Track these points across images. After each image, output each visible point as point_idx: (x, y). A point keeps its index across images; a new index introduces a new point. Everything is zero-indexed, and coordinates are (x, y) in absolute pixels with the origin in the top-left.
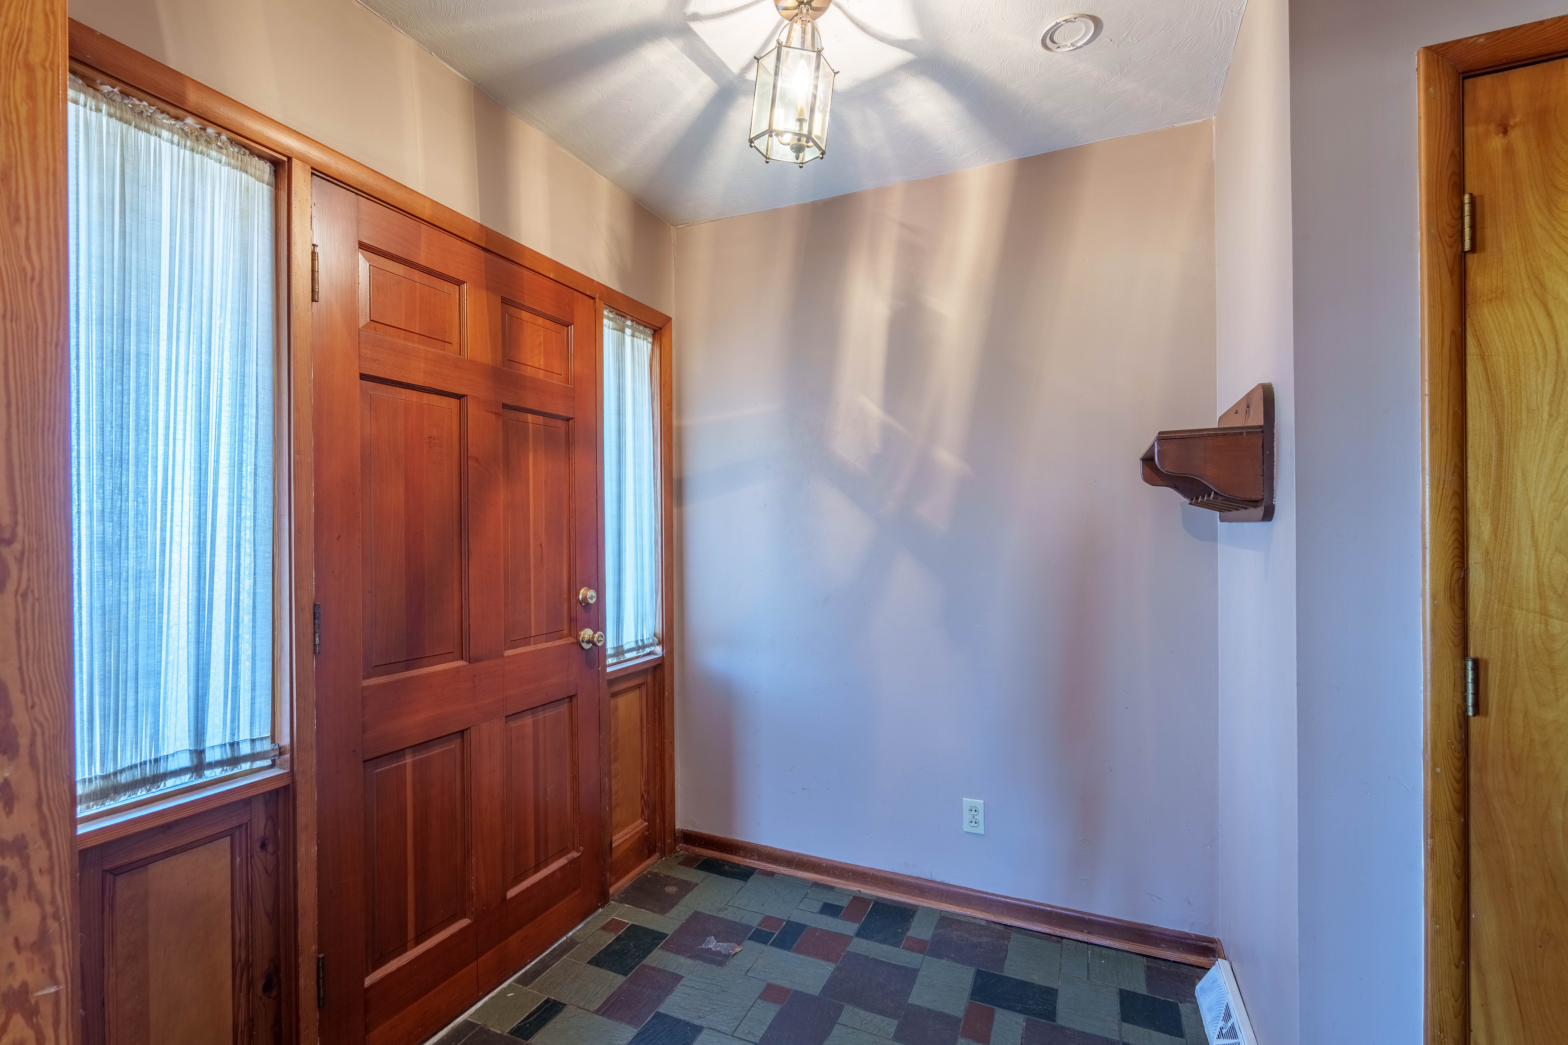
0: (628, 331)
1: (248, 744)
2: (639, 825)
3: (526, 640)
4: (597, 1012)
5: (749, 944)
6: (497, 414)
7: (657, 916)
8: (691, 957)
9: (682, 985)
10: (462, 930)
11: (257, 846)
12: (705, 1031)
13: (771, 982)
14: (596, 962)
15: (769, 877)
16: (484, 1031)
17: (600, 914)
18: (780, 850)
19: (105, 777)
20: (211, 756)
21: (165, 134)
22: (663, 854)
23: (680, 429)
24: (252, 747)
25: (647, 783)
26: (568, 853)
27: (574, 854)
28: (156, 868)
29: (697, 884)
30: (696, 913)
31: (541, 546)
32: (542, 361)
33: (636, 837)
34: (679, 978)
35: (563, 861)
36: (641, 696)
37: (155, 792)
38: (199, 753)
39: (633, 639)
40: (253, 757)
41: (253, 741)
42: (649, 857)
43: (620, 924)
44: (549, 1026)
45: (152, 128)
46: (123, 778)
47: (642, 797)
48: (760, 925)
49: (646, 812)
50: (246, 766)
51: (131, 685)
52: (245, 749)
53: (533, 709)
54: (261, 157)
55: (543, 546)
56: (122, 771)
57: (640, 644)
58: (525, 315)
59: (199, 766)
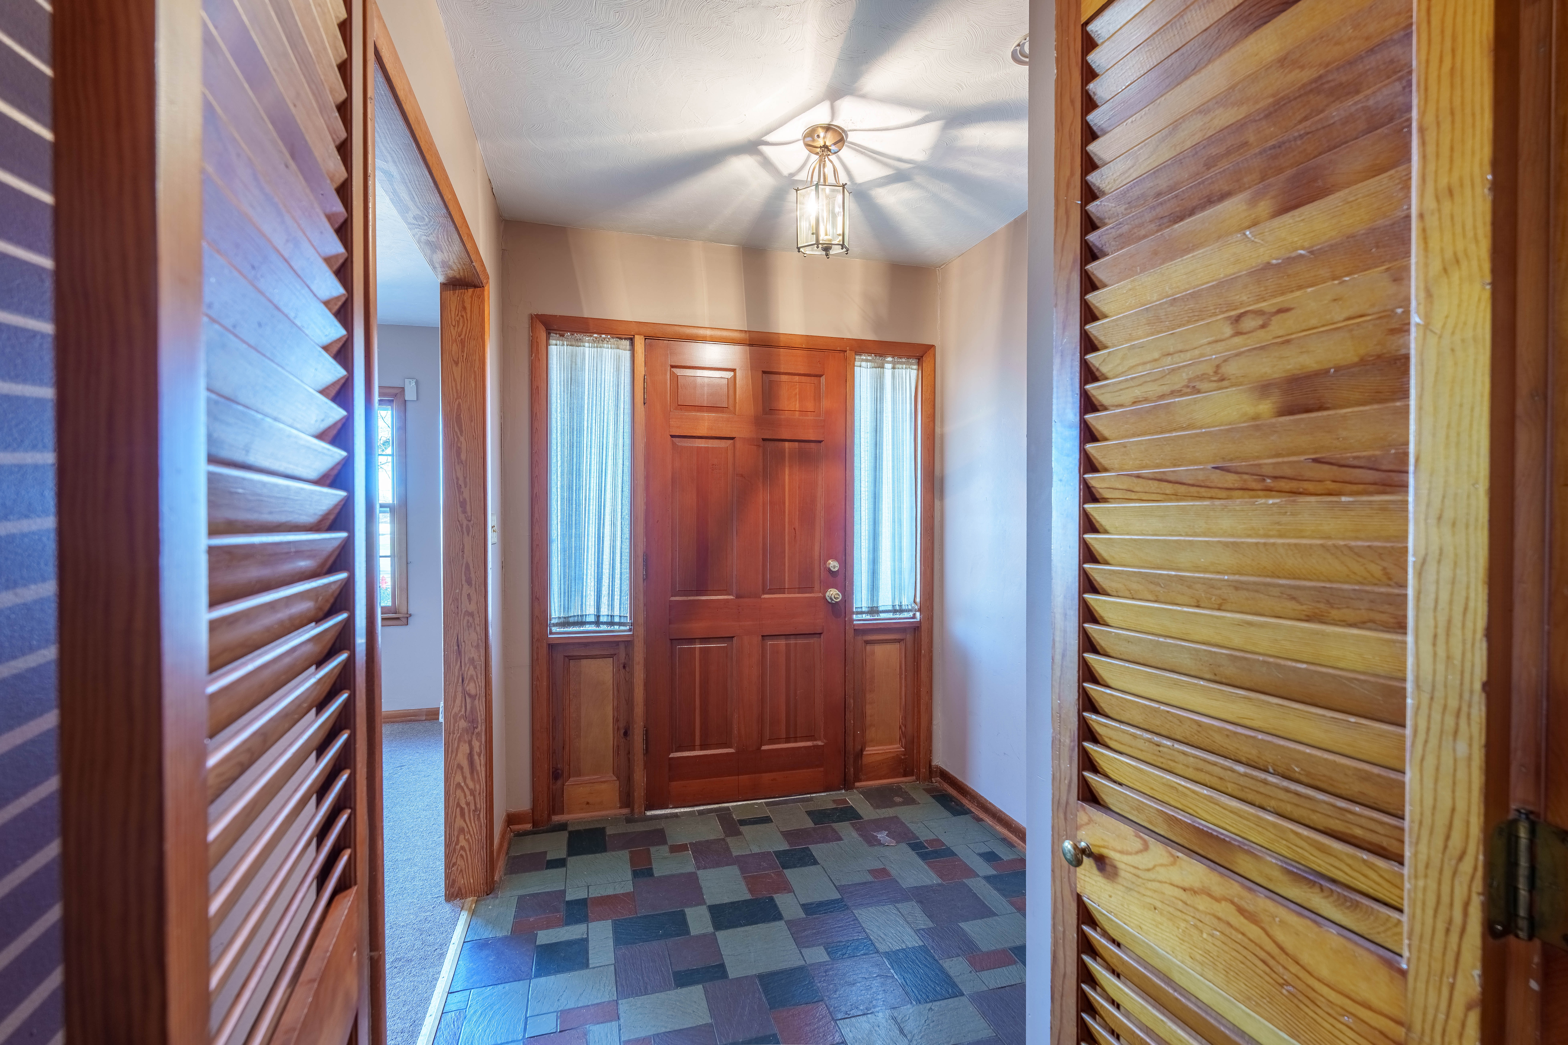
0: (888, 366)
1: (618, 618)
2: (896, 748)
3: (781, 590)
4: (781, 832)
5: (904, 847)
6: (759, 446)
7: (871, 808)
8: (861, 835)
9: (838, 844)
10: (727, 754)
11: (621, 666)
12: (818, 866)
13: (888, 868)
14: (809, 813)
15: (975, 821)
16: (730, 814)
17: (841, 794)
18: (990, 803)
19: (565, 618)
20: (602, 619)
21: (587, 344)
22: (918, 779)
23: (942, 436)
24: (620, 619)
25: (905, 718)
26: (815, 740)
27: (820, 743)
28: (584, 662)
29: (919, 803)
30: (896, 817)
31: (794, 529)
32: (798, 405)
33: (892, 755)
34: (840, 839)
35: (809, 744)
36: (900, 649)
37: (582, 629)
38: (598, 616)
39: (891, 603)
40: (620, 624)
41: (620, 616)
42: (905, 775)
43: (845, 801)
44: (755, 826)
45: (582, 344)
46: (571, 620)
47: (900, 727)
48: (926, 841)
49: (904, 741)
50: (616, 627)
51: (573, 582)
52: (617, 620)
53: (787, 636)
54: (625, 339)
55: (797, 529)
56: (571, 617)
57: (898, 608)
58: (784, 378)
59: (597, 623)
